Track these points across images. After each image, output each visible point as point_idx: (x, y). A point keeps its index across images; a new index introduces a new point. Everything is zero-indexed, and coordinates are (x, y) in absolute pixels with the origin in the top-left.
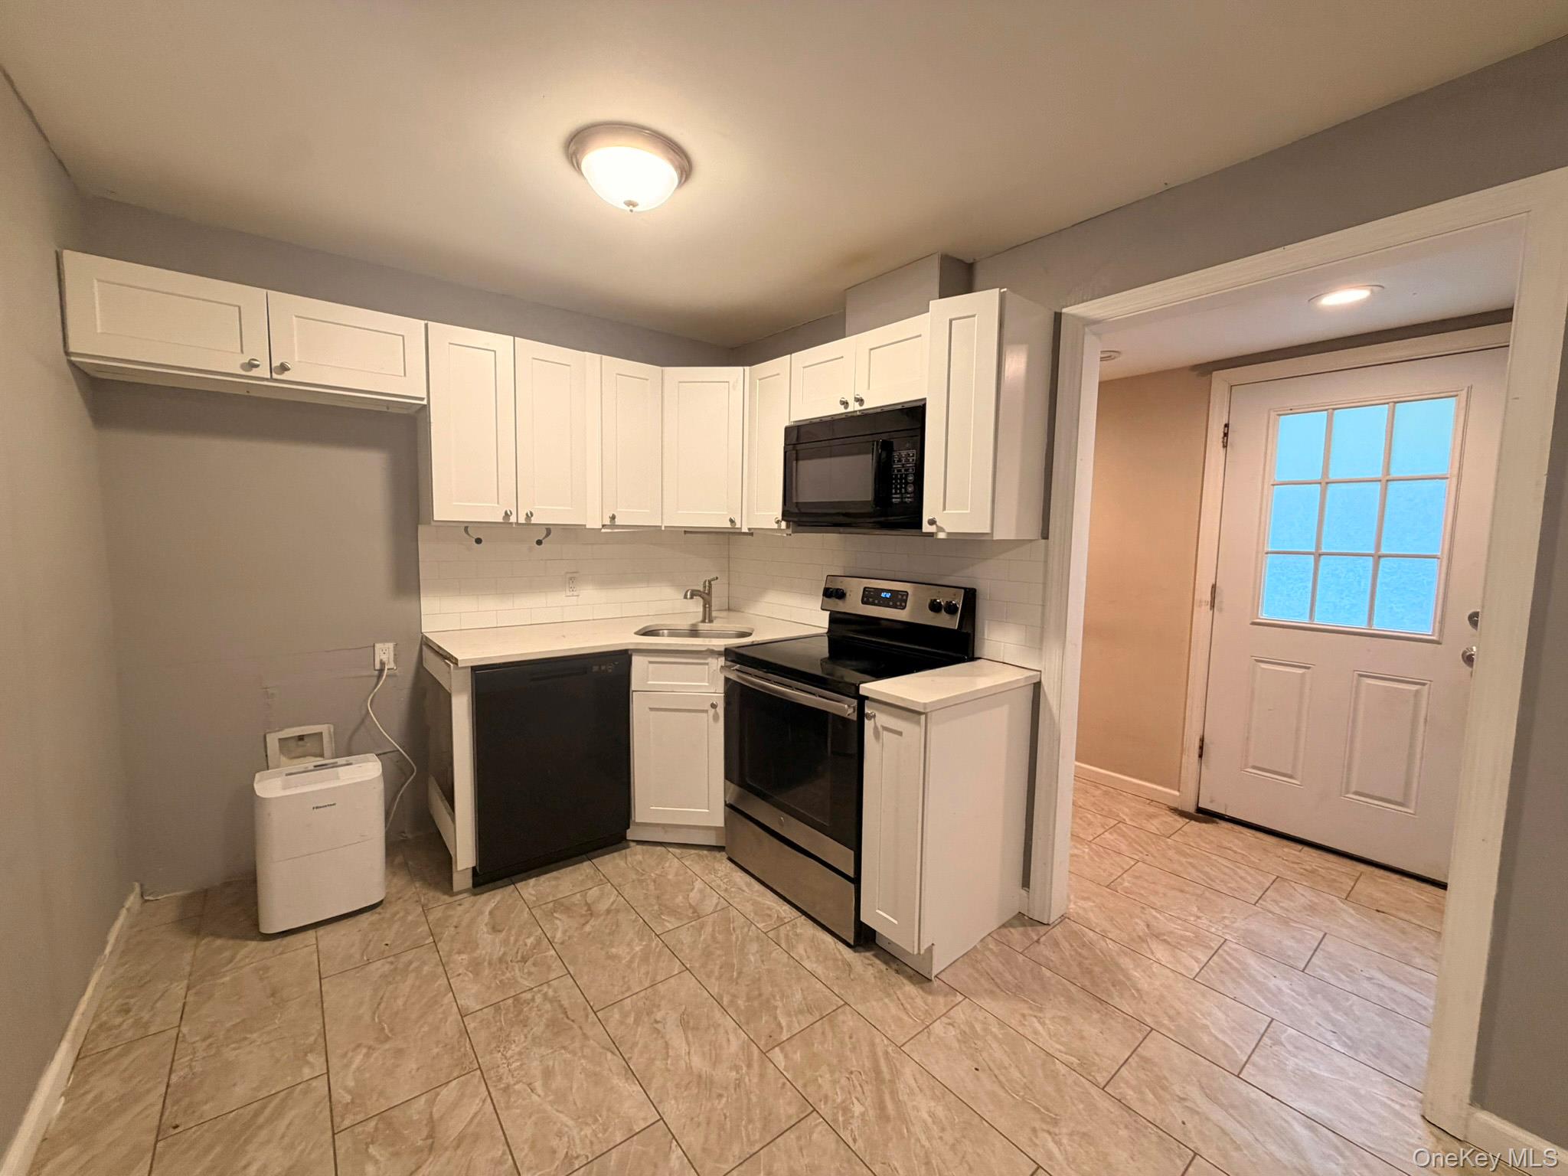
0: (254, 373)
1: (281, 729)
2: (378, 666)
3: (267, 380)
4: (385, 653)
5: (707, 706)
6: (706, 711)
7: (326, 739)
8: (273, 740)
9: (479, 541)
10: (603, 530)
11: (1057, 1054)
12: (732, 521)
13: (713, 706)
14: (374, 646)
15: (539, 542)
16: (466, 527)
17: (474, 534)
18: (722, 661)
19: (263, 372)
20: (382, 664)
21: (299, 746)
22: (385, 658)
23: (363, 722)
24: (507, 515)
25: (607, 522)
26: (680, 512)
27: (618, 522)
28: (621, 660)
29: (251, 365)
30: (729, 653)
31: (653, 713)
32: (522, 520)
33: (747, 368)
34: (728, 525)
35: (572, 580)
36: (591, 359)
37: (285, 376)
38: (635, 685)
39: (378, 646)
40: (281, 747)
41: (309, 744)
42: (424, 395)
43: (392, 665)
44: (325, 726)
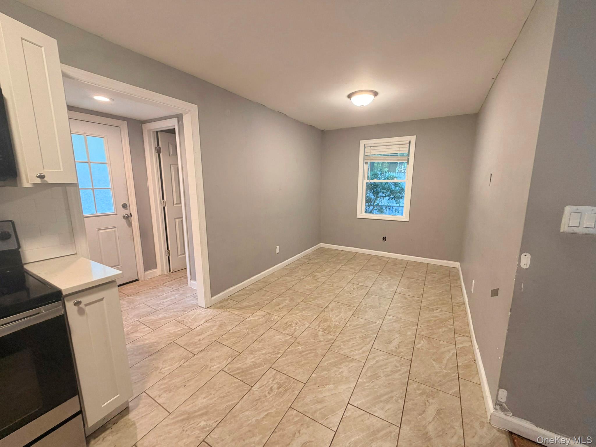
11: (180, 364)
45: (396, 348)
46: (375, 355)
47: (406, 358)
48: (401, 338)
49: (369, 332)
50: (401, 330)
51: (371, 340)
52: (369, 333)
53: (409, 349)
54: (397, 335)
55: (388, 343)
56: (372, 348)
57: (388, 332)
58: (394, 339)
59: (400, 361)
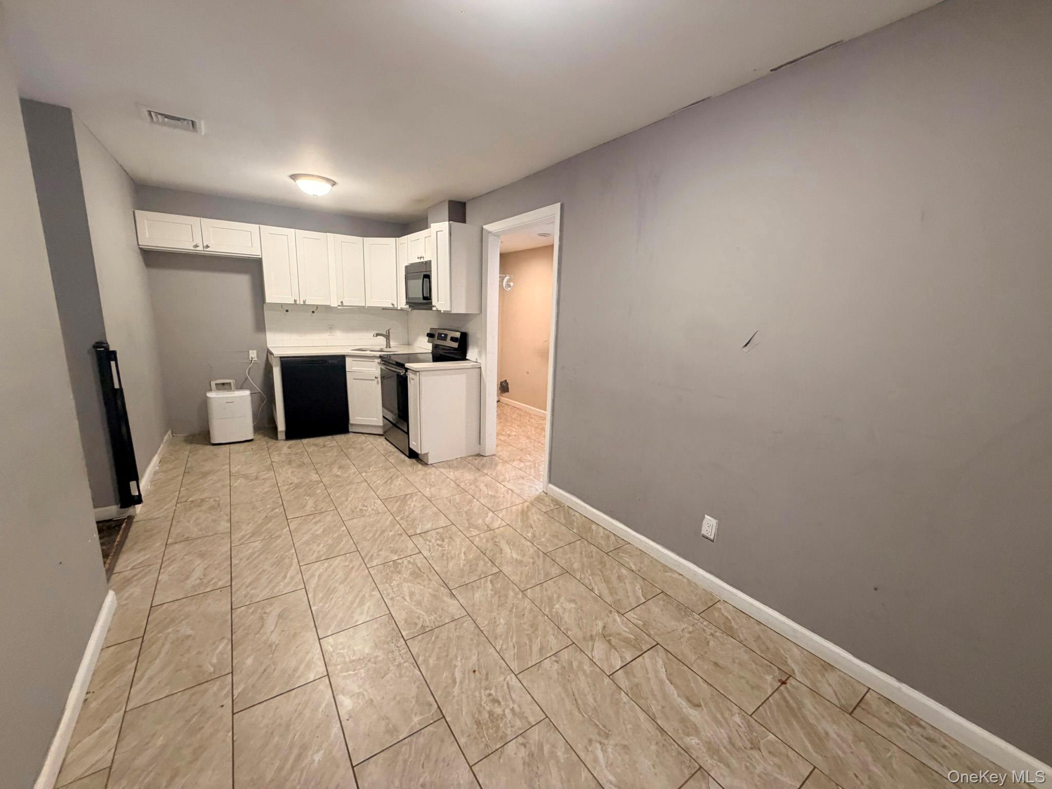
0: (198, 249)
1: (216, 380)
2: (251, 359)
3: (202, 251)
4: (253, 354)
5: (374, 378)
6: (374, 380)
7: (232, 384)
8: (213, 383)
9: (287, 311)
10: (339, 307)
12: (393, 304)
13: (376, 378)
14: (249, 352)
15: (313, 312)
16: (282, 305)
17: (286, 309)
18: (379, 360)
19: (200, 248)
20: (252, 358)
21: (223, 386)
22: (253, 356)
23: (246, 379)
24: (295, 301)
25: (340, 304)
26: (373, 300)
27: (344, 304)
28: (342, 358)
29: (196, 246)
30: (381, 357)
31: (355, 381)
32: (302, 303)
33: (397, 238)
34: (392, 306)
35: (331, 328)
36: (330, 236)
37: (208, 249)
38: (348, 369)
39: (250, 351)
40: (216, 387)
41: (226, 386)
42: (260, 254)
43: (256, 359)
44: (232, 380)
45: (265, 613)
46: (294, 582)
47: (243, 608)
48: (264, 638)
49: (329, 606)
50: (271, 656)
51: (314, 597)
52: (327, 606)
53: (240, 627)
54: (274, 638)
55: (284, 611)
56: (305, 588)
57: (295, 633)
58: (275, 627)
59: (251, 598)
